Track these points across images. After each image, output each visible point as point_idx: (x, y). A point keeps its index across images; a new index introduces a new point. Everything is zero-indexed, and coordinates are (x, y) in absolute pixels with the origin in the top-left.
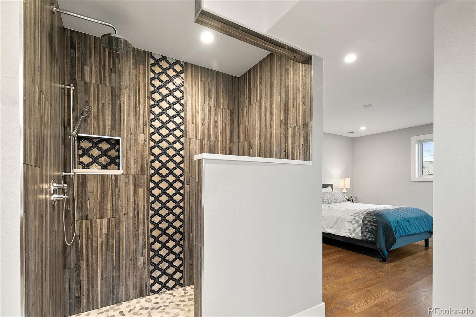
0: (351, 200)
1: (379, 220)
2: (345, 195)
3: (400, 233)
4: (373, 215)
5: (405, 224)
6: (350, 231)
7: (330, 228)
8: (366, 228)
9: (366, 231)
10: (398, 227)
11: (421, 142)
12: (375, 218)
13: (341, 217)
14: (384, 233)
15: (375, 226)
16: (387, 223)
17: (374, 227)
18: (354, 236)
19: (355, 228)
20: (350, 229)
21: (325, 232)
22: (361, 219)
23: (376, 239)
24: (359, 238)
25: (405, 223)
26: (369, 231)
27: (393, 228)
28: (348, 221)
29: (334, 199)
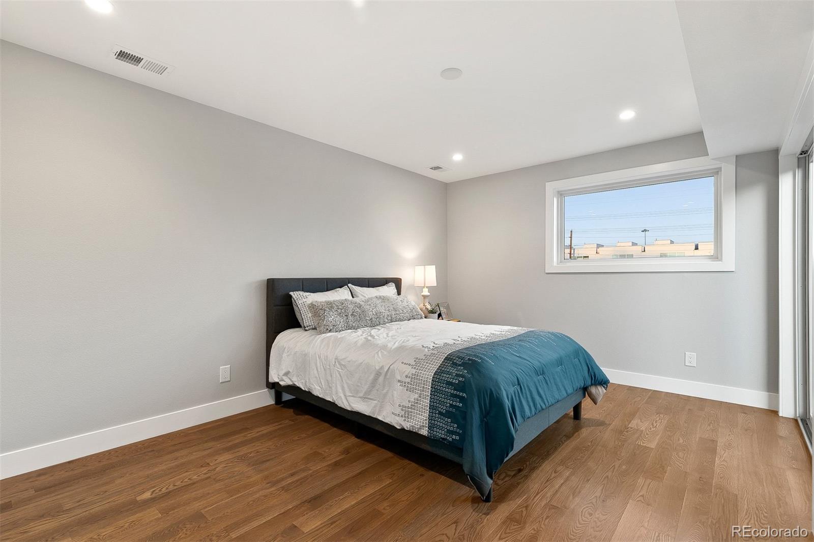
0: (435, 313)
1: (472, 381)
2: (427, 300)
3: (524, 412)
4: (460, 365)
5: (535, 383)
6: (402, 410)
7: (361, 398)
8: (441, 403)
9: (440, 413)
10: (519, 397)
11: (561, 195)
12: (462, 376)
13: (386, 370)
14: (482, 421)
15: (462, 399)
16: (491, 390)
17: (460, 402)
18: (413, 426)
19: (417, 401)
20: (404, 404)
21: (349, 409)
22: (428, 375)
23: (463, 437)
24: (424, 432)
25: (535, 380)
26: (448, 414)
27: (507, 403)
28: (399, 381)
29: (393, 313)
